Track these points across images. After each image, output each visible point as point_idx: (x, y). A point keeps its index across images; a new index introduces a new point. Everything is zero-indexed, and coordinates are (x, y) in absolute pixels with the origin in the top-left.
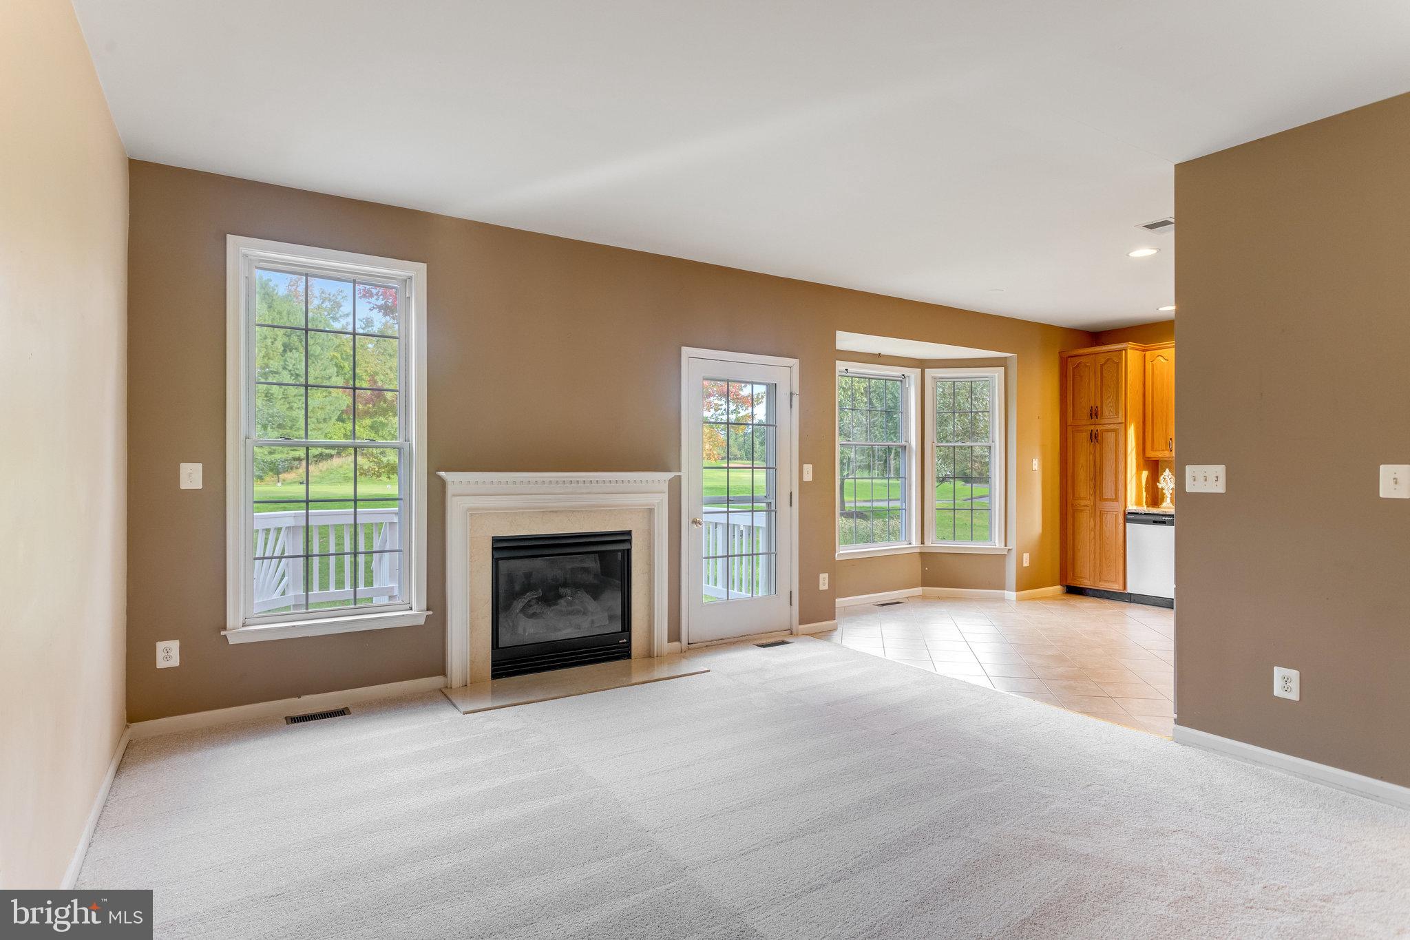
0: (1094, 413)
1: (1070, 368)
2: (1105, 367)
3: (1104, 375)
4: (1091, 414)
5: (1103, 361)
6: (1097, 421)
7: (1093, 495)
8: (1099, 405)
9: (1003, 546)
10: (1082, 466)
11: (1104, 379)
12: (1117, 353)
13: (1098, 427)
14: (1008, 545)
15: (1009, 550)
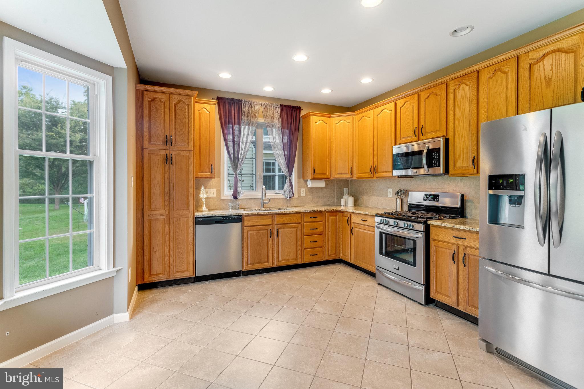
0: (168, 141)
1: (146, 100)
2: (178, 106)
3: (177, 111)
4: (167, 141)
5: (175, 101)
6: (171, 147)
7: (168, 206)
8: (172, 134)
9: (112, 269)
10: (158, 183)
11: (177, 116)
12: (188, 97)
13: (171, 152)
14: (116, 265)
15: (118, 271)
